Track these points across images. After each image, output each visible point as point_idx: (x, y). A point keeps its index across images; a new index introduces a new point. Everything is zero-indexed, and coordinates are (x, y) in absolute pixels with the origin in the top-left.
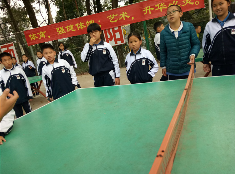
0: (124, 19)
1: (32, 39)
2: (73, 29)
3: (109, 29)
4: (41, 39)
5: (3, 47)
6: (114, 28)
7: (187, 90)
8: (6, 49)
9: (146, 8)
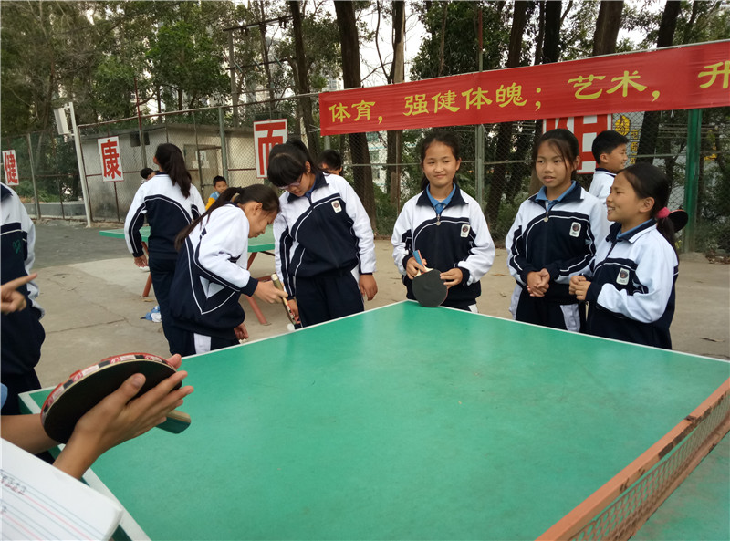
0: (625, 94)
1: (336, 119)
2: (451, 105)
3: (564, 120)
4: (358, 121)
5: (260, 128)
6: (582, 117)
7: (693, 422)
8: (264, 134)
9: (715, 66)
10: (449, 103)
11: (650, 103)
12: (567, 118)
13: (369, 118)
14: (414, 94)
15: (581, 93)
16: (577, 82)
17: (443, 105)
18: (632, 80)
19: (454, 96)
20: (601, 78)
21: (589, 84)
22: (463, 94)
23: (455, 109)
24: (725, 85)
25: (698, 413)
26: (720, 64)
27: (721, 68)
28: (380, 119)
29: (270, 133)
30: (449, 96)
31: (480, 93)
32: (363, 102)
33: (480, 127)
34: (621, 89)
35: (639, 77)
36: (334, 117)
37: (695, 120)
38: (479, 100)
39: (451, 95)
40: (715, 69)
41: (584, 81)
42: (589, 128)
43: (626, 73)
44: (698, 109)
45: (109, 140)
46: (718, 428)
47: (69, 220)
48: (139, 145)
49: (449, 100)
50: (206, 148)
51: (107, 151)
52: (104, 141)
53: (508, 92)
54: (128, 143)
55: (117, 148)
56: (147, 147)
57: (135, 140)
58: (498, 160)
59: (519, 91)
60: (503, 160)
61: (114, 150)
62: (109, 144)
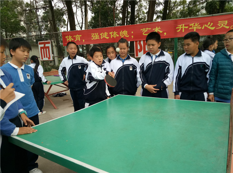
1: (68, 40)
3: (140, 41)
4: (76, 41)
5: (40, 44)
10: (106, 36)
13: (80, 40)
14: (94, 33)
15: (144, 33)
20: (150, 29)
22: (110, 33)
24: (183, 31)
27: (182, 26)
32: (77, 35)
33: (116, 44)
35: (160, 29)
37: (176, 41)
38: (115, 35)
39: (106, 33)
40: (180, 26)
41: (145, 30)
43: (157, 27)
44: (177, 38)
53: (124, 33)
59: (127, 33)
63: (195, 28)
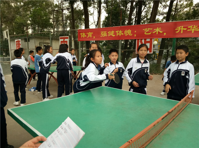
0: (157, 33)
1: (82, 37)
2: (113, 34)
4: (88, 38)
5: (61, 38)
6: (146, 39)
7: (169, 113)
8: (62, 40)
9: (179, 27)
10: (112, 34)
11: (163, 36)
12: (142, 39)
13: (91, 37)
14: (103, 31)
15: (146, 33)
16: (145, 30)
17: (111, 34)
18: (159, 30)
19: (114, 32)
20: (151, 29)
21: (148, 30)
22: (116, 32)
23: (114, 36)
24: (182, 32)
25: (170, 111)
26: (181, 27)
27: (181, 28)
28: (94, 37)
29: (64, 40)
30: (112, 32)
31: (120, 32)
32: (90, 33)
33: (120, 41)
34: (156, 32)
35: (161, 29)
36: (82, 36)
37: (174, 41)
38: (120, 34)
39: (113, 32)
40: (179, 28)
41: (147, 30)
42: (148, 42)
43: (158, 28)
44: (175, 38)
45: (18, 40)
46: (175, 115)
47: (5, 62)
48: (27, 42)
49: (112, 33)
50: (45, 43)
51: (17, 43)
52: (17, 40)
53: (128, 32)
54: (23, 41)
55: (20, 42)
56: (29, 42)
57: (26, 40)
58: (125, 49)
59: (131, 32)
60: (126, 49)
61: (20, 43)
62: (18, 41)
63: (193, 30)
